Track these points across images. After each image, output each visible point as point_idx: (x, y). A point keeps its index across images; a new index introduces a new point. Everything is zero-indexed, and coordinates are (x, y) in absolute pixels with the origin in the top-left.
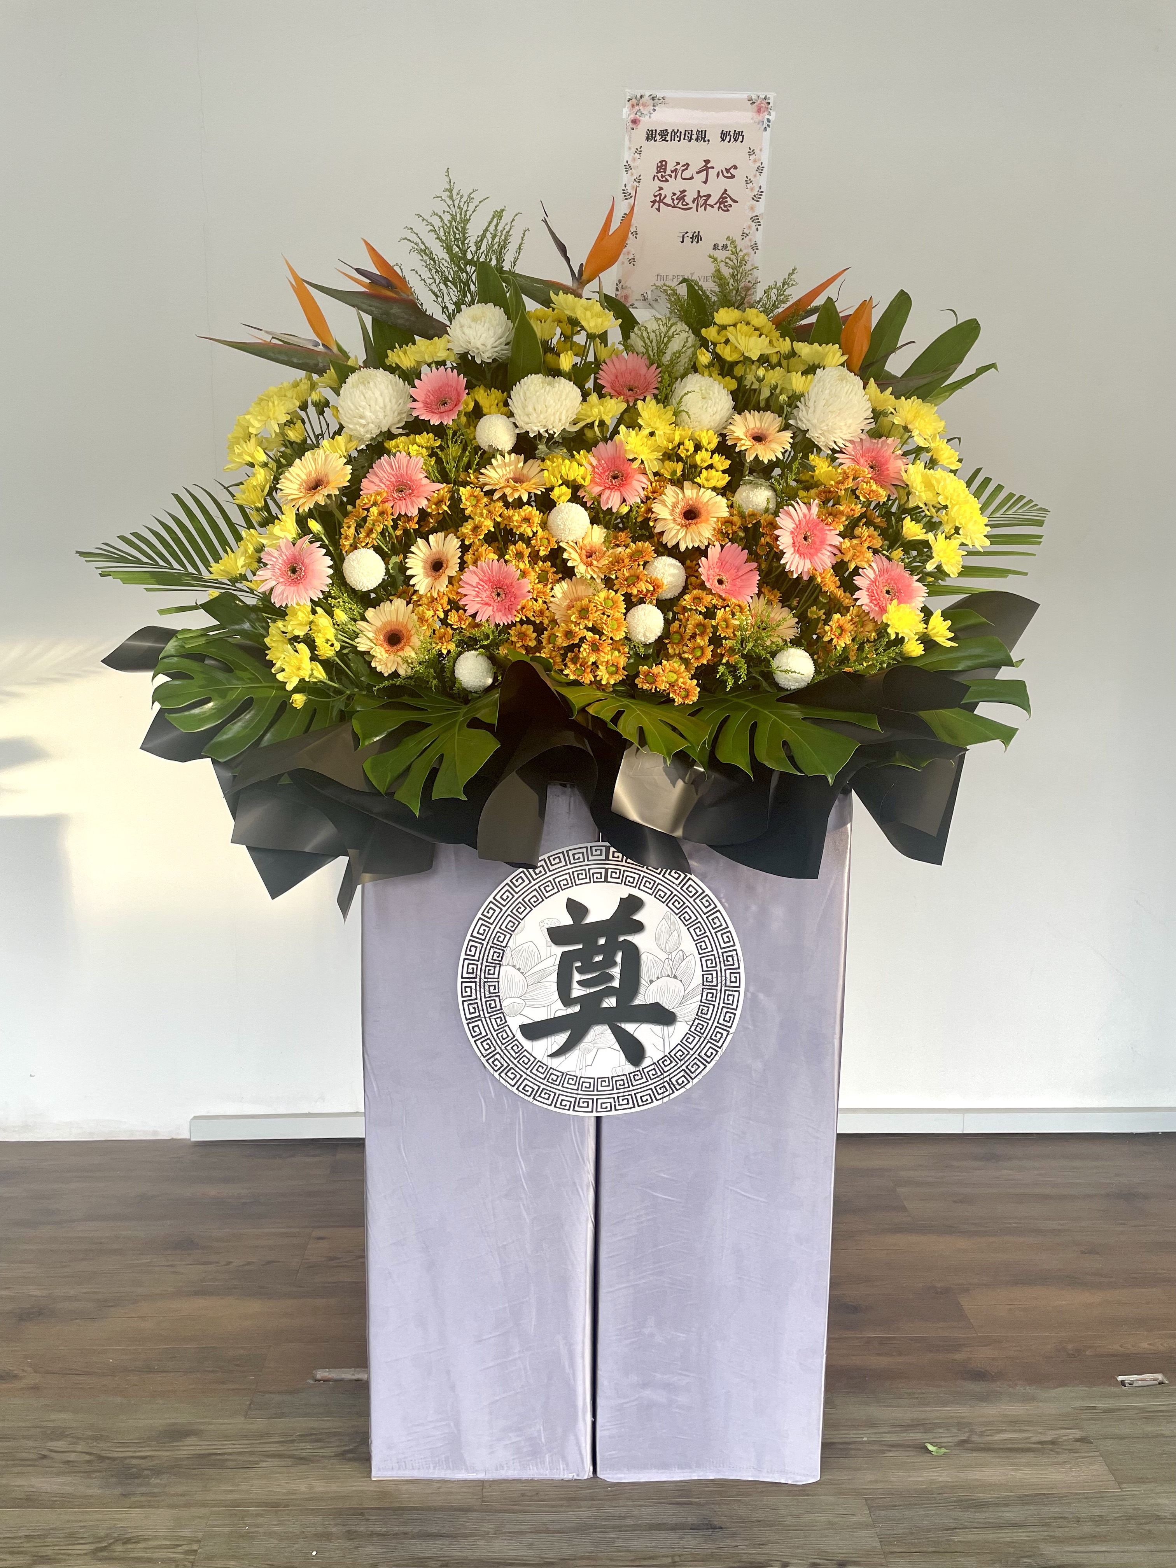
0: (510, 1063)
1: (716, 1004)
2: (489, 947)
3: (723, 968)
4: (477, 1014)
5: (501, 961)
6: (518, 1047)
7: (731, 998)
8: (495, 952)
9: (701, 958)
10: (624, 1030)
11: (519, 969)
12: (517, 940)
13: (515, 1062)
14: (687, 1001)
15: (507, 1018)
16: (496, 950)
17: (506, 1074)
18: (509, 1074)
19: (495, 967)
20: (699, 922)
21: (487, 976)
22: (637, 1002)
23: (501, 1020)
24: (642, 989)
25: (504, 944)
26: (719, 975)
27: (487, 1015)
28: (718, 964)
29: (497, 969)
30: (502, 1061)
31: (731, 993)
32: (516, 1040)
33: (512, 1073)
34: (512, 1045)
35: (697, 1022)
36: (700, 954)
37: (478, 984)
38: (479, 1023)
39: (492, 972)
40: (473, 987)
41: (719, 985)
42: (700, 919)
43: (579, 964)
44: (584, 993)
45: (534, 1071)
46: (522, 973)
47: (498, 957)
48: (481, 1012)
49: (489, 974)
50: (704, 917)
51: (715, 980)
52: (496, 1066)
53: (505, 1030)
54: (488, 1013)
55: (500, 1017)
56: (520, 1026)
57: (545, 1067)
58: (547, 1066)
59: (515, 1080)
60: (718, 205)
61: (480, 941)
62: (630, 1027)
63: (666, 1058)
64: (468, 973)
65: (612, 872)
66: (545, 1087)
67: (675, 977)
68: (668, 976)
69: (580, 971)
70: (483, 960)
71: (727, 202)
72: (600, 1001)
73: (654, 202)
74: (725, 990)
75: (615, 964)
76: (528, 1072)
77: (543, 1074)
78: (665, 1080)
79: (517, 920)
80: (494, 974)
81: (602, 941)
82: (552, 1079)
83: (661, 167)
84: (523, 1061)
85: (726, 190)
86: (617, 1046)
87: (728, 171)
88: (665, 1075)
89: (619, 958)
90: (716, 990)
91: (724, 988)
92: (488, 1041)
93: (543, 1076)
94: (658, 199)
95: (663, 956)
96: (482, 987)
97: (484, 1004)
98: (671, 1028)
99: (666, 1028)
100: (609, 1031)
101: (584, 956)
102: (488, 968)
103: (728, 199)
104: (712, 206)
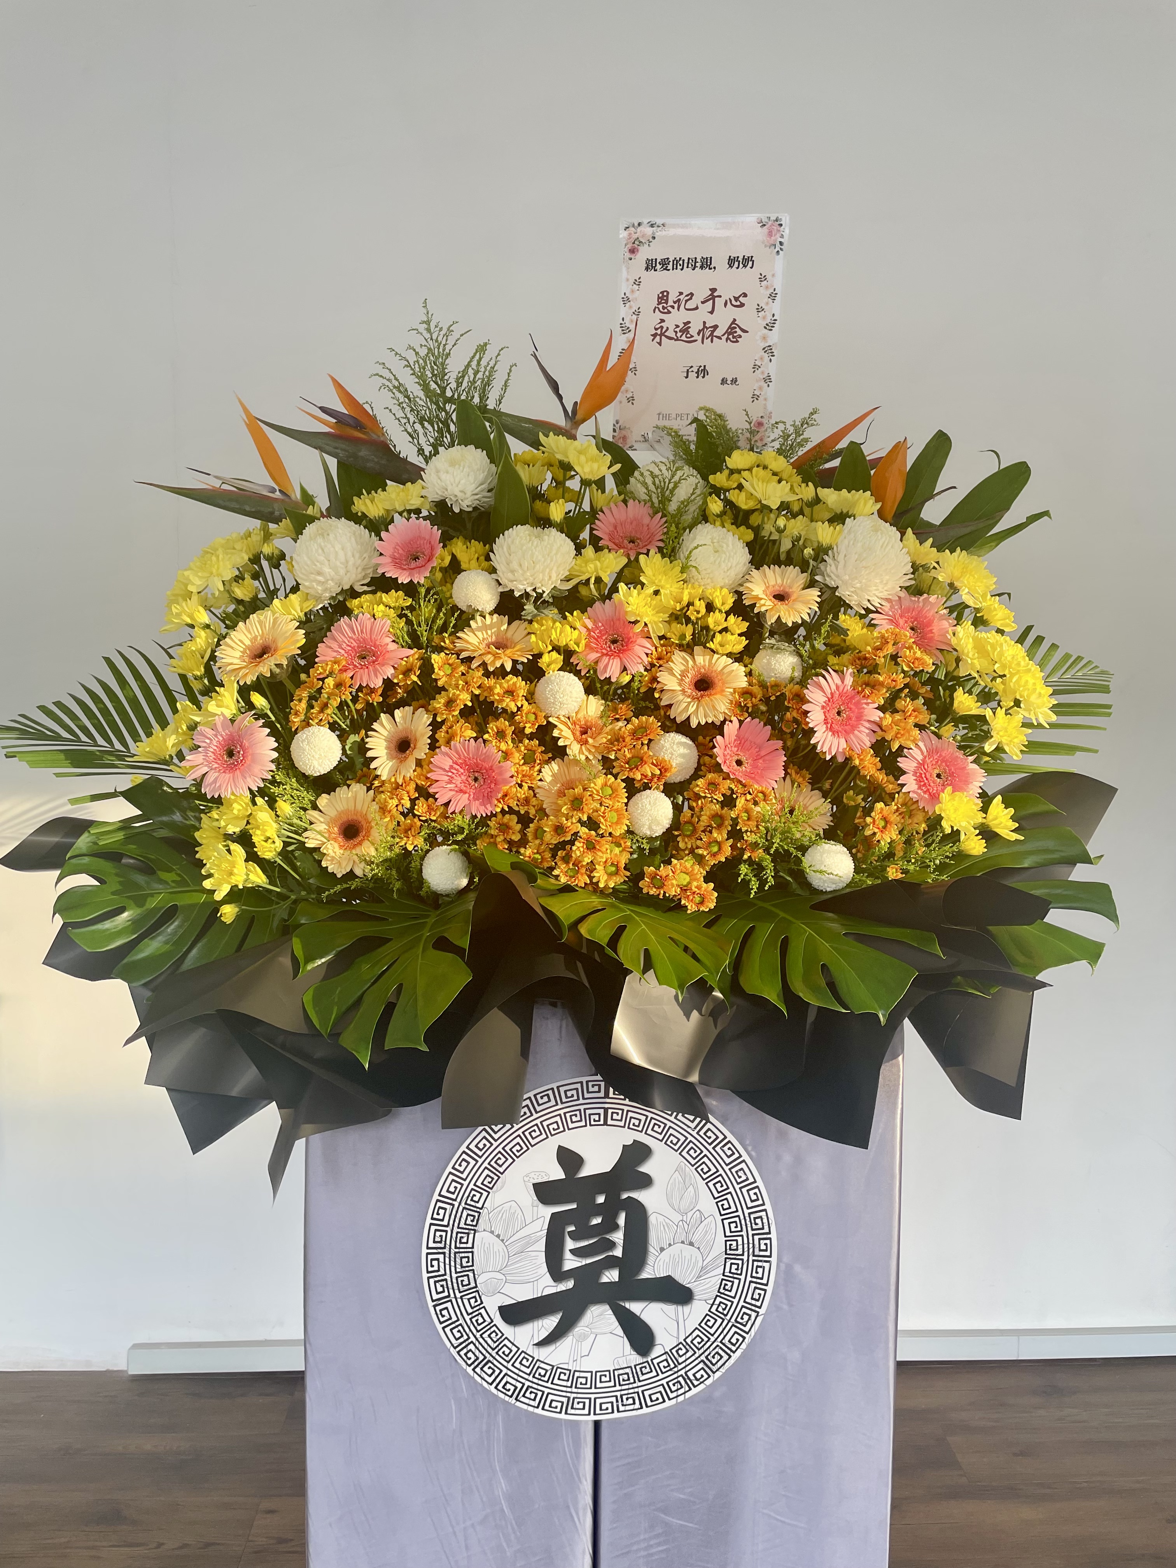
0: (487, 1355)
1: (742, 1277)
2: (461, 1208)
3: (751, 1233)
4: (446, 1294)
5: (476, 1226)
6: (497, 1335)
7: (760, 1270)
8: (468, 1215)
9: (723, 1220)
10: (629, 1310)
11: (498, 1236)
12: (496, 1199)
13: (494, 1353)
14: (707, 1273)
15: (483, 1297)
16: (470, 1213)
17: (482, 1369)
18: (486, 1369)
19: (468, 1234)
20: (720, 1175)
21: (458, 1245)
22: (644, 1275)
23: (476, 1301)
24: (651, 1260)
25: (480, 1205)
26: (746, 1241)
27: (458, 1295)
28: (744, 1227)
29: (471, 1236)
30: (477, 1353)
31: (760, 1264)
32: (495, 1325)
33: (490, 1368)
34: (489, 1332)
35: (719, 1300)
36: (721, 1215)
37: (447, 1255)
38: (449, 1305)
39: (464, 1240)
40: (442, 1260)
41: (746, 1254)
42: (721, 1172)
43: (572, 1228)
44: (579, 1264)
45: (517, 1364)
46: (502, 1240)
47: (472, 1221)
48: (451, 1291)
49: (461, 1243)
50: (727, 1168)
51: (740, 1247)
52: (469, 1359)
53: (480, 1314)
54: (460, 1292)
55: (475, 1297)
56: (500, 1308)
57: (531, 1359)
58: (533, 1358)
59: (493, 1377)
60: (726, 336)
61: (450, 1201)
62: (635, 1307)
63: (681, 1346)
64: (434, 1242)
65: (612, 1113)
66: (530, 1384)
67: (691, 1244)
68: (683, 1242)
69: (574, 1236)
70: (453, 1225)
71: (736, 332)
72: (599, 1275)
73: (655, 335)
74: (754, 1261)
75: (616, 1227)
76: (509, 1366)
77: (528, 1367)
78: (680, 1373)
79: (496, 1174)
80: (467, 1243)
81: (601, 1199)
82: (540, 1374)
83: (662, 298)
84: (503, 1353)
85: (735, 320)
86: (620, 1331)
87: (736, 299)
88: (680, 1367)
89: (621, 1220)
90: (742, 1260)
91: (751, 1258)
92: (460, 1328)
93: (528, 1371)
94: (659, 332)
95: (677, 1217)
96: (452, 1259)
97: (454, 1281)
98: (687, 1309)
99: (680, 1308)
100: (610, 1312)
101: (579, 1218)
102: (459, 1235)
103: (738, 330)
104: (719, 338)
